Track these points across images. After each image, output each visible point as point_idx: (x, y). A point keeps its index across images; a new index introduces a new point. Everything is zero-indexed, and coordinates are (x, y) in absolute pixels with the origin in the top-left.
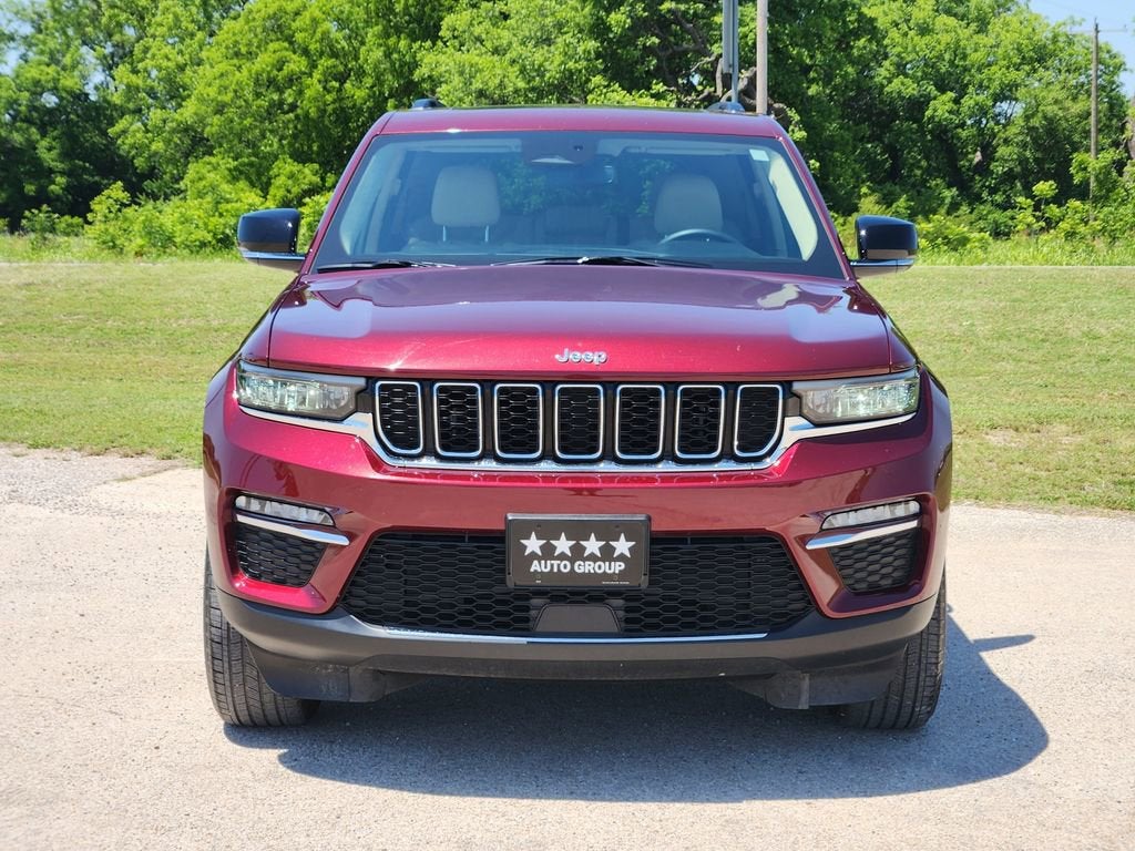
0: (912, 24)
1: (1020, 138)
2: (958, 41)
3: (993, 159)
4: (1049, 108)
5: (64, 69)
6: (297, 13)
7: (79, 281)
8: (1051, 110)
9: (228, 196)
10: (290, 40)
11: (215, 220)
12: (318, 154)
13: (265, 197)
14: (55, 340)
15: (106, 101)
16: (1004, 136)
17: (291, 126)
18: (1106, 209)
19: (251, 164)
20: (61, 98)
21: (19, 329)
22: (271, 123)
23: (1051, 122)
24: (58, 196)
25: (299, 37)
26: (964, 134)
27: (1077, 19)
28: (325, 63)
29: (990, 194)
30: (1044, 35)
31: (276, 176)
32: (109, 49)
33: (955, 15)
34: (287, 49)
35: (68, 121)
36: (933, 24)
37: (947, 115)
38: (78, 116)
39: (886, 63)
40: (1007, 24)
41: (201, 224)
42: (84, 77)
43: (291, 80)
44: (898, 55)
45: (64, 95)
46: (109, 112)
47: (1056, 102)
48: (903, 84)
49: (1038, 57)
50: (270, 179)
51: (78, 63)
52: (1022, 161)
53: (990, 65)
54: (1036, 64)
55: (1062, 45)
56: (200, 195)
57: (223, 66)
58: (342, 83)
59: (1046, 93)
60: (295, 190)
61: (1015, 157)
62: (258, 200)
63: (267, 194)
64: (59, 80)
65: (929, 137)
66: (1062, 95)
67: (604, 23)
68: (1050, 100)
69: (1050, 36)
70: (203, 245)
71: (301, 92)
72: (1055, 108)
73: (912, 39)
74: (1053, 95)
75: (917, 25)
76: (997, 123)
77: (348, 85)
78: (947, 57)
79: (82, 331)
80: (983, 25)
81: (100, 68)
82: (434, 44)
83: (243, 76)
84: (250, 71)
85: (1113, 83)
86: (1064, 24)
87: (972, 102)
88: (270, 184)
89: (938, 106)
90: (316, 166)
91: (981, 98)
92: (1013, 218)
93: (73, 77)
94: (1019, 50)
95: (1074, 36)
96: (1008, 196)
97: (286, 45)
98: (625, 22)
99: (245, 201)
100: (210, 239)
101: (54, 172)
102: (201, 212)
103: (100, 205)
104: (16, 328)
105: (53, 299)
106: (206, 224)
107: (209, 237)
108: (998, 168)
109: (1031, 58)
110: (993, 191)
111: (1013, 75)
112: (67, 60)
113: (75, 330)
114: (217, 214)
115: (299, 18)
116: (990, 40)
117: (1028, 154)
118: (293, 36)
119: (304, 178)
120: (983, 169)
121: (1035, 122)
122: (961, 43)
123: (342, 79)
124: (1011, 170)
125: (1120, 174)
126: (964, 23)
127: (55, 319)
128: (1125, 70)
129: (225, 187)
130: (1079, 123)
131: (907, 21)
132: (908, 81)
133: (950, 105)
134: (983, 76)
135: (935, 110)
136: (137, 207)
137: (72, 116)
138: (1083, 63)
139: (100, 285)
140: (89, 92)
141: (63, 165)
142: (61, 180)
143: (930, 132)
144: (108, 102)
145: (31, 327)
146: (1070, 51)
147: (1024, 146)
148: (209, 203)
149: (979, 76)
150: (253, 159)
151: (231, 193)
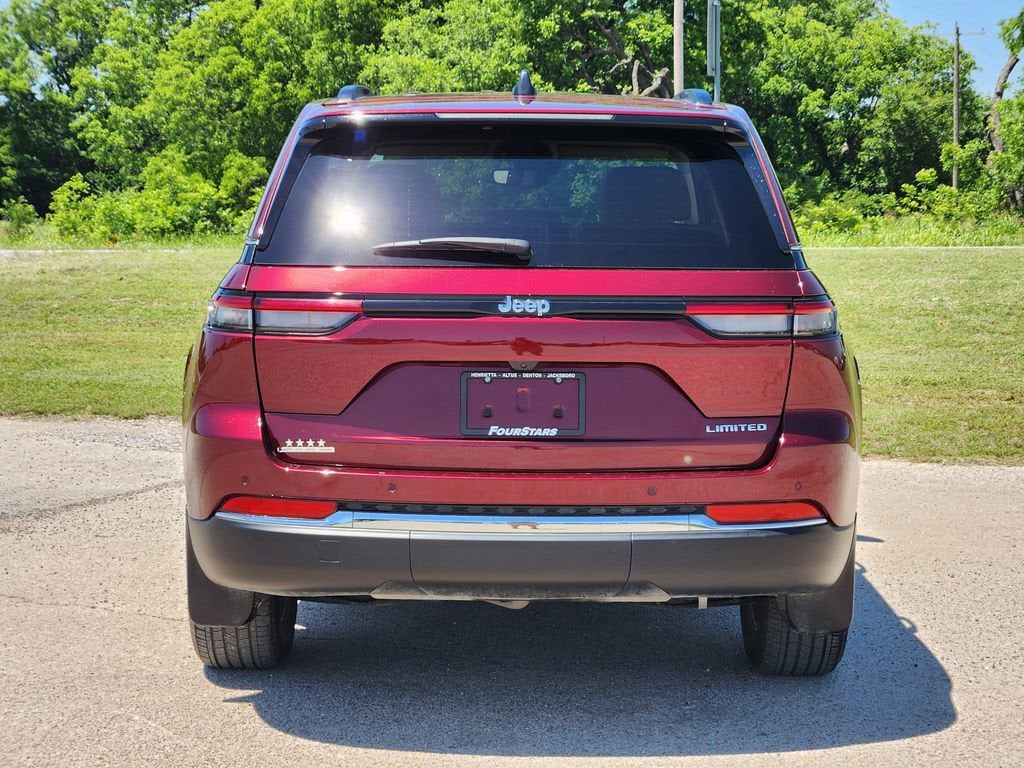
0: (786, 29)
1: (883, 130)
2: (826, 43)
3: (860, 149)
4: (909, 103)
5: (14, 71)
6: (244, 21)
7: (115, 266)
8: (912, 105)
9: (184, 187)
10: (238, 44)
11: (172, 209)
12: (265, 147)
13: (217, 187)
14: (109, 320)
15: (51, 100)
16: (868, 128)
17: (239, 122)
18: (971, 193)
19: (204, 158)
20: (11, 98)
21: (74, 310)
22: (220, 119)
23: (911, 115)
24: (9, 186)
25: (247, 42)
26: (833, 126)
27: (932, 23)
28: (270, 65)
29: (857, 180)
30: (903, 38)
31: (227, 168)
32: (53, 53)
33: (823, 20)
34: (235, 53)
35: (17, 118)
36: (805, 29)
37: (818, 109)
38: (26, 114)
39: (763, 64)
40: (869, 28)
41: (159, 211)
42: (32, 79)
43: (240, 81)
44: (774, 56)
45: (14, 95)
46: (54, 110)
47: (916, 97)
48: (777, 81)
49: (899, 57)
50: (221, 171)
51: (27, 66)
52: (885, 150)
53: (855, 65)
54: (896, 64)
55: (919, 46)
56: (158, 186)
57: (178, 69)
58: (285, 84)
59: (906, 90)
60: (245, 181)
61: (879, 146)
62: (212, 190)
63: (219, 184)
64: (9, 81)
65: (802, 130)
66: (920, 91)
67: (534, 29)
68: (910, 96)
69: (909, 38)
70: (163, 231)
71: (249, 92)
72: (914, 103)
73: (786, 41)
74: (913, 91)
75: (790, 28)
76: (862, 117)
77: (290, 86)
78: (817, 58)
79: (132, 312)
80: (848, 29)
81: (46, 70)
82: (377, 48)
83: (196, 77)
84: (203, 73)
85: (965, 80)
86: (921, 28)
87: (840, 99)
88: (222, 175)
89: (810, 102)
90: (263, 159)
91: (848, 95)
92: (878, 202)
93: (22, 78)
94: (882, 52)
95: (929, 38)
96: (874, 182)
97: (236, 49)
98: (554, 28)
99: (201, 191)
100: (168, 225)
101: (5, 165)
102: (160, 202)
103: (61, 196)
104: (71, 310)
105: (97, 283)
106: (164, 212)
107: (168, 224)
108: (864, 157)
109: (892, 58)
110: (860, 177)
111: (877, 74)
112: (17, 63)
113: (126, 311)
114: (174, 203)
115: (246, 25)
116: (854, 42)
117: (891, 144)
118: (241, 41)
119: (253, 169)
120: (851, 157)
121: (897, 116)
122: (830, 46)
123: (284, 80)
124: (876, 158)
125: (984, 161)
126: (831, 27)
127: (105, 301)
128: (975, 68)
129: (182, 178)
130: (936, 116)
131: (781, 26)
132: (783, 80)
133: (820, 101)
134: (850, 75)
135: (807, 106)
136: (96, 197)
137: (21, 114)
138: (938, 64)
139: (137, 270)
140: (36, 92)
141: (13, 159)
142: (11, 172)
143: (804, 125)
144: (54, 102)
145: (84, 309)
146: (926, 52)
147: (887, 137)
148: (166, 193)
149: (846, 76)
150: (204, 153)
151: (186, 184)
